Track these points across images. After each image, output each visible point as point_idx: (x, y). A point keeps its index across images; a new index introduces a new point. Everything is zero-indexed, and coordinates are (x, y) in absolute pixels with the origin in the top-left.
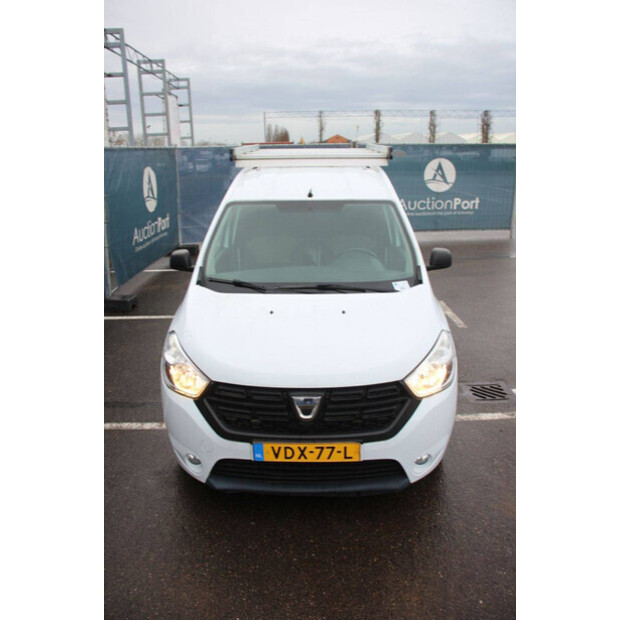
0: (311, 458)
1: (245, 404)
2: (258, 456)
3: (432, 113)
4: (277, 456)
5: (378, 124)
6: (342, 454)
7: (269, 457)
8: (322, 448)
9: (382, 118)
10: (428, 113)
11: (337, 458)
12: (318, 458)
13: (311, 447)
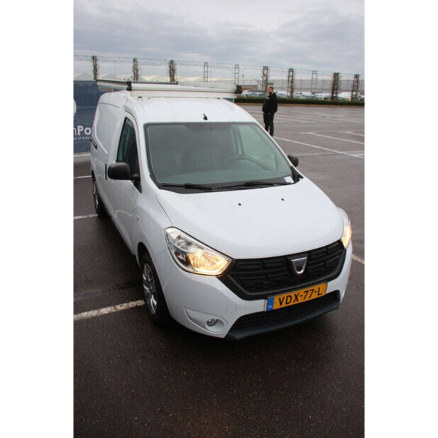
0: (301, 300)
1: (261, 272)
2: (270, 307)
3: (135, 60)
4: (281, 303)
5: (95, 67)
6: (317, 293)
7: (277, 306)
8: (307, 291)
9: (98, 62)
10: (132, 60)
11: (315, 296)
12: (304, 298)
13: (301, 292)
